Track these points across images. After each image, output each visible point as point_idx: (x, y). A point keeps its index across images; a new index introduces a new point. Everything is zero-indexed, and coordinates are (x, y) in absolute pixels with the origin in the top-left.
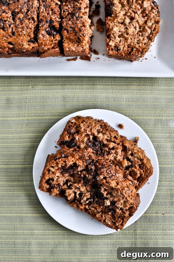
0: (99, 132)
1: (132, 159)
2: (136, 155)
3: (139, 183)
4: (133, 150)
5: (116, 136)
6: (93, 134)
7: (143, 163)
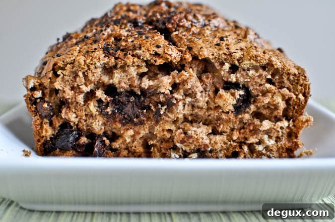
0: (109, 70)
1: (242, 80)
2: (246, 64)
3: (294, 121)
4: (230, 54)
5: (156, 49)
6: (100, 85)
7: (276, 72)
